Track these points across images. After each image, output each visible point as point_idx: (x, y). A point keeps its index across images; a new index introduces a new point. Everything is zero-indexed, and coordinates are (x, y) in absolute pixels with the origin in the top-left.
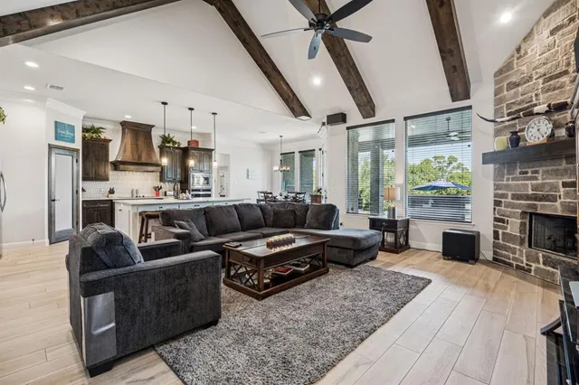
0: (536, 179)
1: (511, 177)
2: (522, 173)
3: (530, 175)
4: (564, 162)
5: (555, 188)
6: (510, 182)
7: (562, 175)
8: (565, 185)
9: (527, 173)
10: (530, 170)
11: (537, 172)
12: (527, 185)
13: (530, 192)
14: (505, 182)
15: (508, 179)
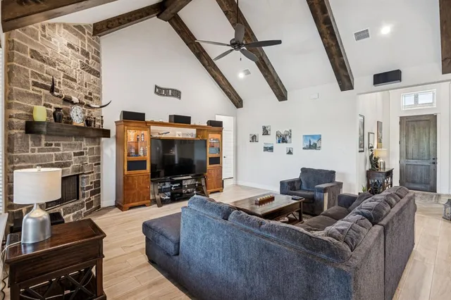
0: (59, 150)
1: (36, 148)
2: (46, 145)
3: (53, 146)
4: (74, 139)
5: (69, 157)
6: (36, 153)
7: (73, 148)
8: (75, 154)
9: (51, 145)
10: (53, 143)
11: (59, 145)
12: (51, 156)
13: (54, 162)
14: (30, 154)
15: (33, 151)
